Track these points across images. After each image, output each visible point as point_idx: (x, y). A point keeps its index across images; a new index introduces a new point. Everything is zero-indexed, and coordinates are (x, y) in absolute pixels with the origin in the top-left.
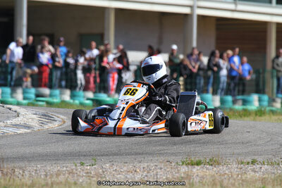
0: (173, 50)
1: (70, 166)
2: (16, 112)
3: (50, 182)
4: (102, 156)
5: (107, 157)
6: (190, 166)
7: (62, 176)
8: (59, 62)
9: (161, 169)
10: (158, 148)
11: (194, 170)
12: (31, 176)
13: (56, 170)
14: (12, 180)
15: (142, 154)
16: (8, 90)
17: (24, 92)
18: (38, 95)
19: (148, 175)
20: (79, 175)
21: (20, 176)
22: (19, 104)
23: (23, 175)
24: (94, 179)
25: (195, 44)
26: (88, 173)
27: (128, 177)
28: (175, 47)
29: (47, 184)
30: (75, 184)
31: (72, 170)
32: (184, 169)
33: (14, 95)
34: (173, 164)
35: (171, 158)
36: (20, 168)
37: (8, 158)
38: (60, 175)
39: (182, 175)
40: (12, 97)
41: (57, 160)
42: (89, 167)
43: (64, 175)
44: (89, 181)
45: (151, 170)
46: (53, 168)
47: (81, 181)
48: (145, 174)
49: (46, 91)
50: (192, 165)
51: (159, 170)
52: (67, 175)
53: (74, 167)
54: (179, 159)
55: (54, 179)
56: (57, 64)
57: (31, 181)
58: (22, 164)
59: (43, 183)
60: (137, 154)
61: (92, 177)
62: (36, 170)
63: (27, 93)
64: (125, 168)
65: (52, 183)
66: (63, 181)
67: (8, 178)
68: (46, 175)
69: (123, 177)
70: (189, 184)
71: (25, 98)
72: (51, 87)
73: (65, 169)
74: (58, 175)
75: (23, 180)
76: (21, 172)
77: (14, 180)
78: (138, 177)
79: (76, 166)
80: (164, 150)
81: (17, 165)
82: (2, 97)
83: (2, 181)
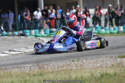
0: (110, 7)
1: (68, 62)
2: (42, 40)
3: (60, 70)
4: (82, 56)
5: (84, 57)
6: (121, 58)
8: (59, 16)
9: (109, 60)
10: (106, 51)
11: (124, 60)
12: (51, 68)
13: (62, 64)
15: (100, 54)
16: (37, 31)
17: (45, 31)
18: (51, 32)
19: (103, 64)
20: (72, 66)
21: (47, 68)
22: (43, 36)
24: (79, 67)
25: (118, 3)
26: (76, 65)
27: (94, 65)
28: (110, 5)
29: (59, 71)
30: (71, 70)
31: (70, 64)
32: (119, 60)
33: (40, 33)
34: (114, 58)
35: (113, 55)
36: (46, 65)
37: (41, 61)
39: (118, 62)
40: (39, 34)
41: (62, 60)
42: (76, 62)
43: (66, 66)
44: (77, 68)
45: (104, 61)
46: (60, 64)
47: (74, 68)
49: (54, 30)
50: (122, 57)
51: (108, 61)
52: (67, 66)
53: (70, 63)
54: (116, 55)
56: (58, 17)
57: (52, 70)
58: (47, 63)
59: (57, 70)
61: (79, 66)
62: (53, 65)
63: (46, 31)
64: (93, 61)
65: (61, 71)
66: (66, 69)
67: (41, 70)
68: (58, 67)
69: (92, 65)
70: (122, 66)
71: (45, 34)
72: (56, 28)
73: (66, 64)
74: (63, 67)
75: (48, 70)
76: (47, 66)
77: (44, 70)
78: (99, 65)
79: (71, 62)
80: (109, 52)
81: (45, 63)
82: (35, 34)
83: (39, 71)
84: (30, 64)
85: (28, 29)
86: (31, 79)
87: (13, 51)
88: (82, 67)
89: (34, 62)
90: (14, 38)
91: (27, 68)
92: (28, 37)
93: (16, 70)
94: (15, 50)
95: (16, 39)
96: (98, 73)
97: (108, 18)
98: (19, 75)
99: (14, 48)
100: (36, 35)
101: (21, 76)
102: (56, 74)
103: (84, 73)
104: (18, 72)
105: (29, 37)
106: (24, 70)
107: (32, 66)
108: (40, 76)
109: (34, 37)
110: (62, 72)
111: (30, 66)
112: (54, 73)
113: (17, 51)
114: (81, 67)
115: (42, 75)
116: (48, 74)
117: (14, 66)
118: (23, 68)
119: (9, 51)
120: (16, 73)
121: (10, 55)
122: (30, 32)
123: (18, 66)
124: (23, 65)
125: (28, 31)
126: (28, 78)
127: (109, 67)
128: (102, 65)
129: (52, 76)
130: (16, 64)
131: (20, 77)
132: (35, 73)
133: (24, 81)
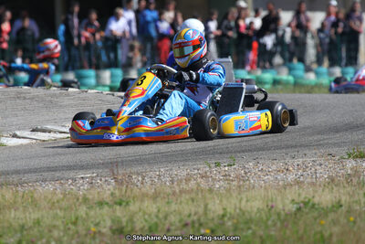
1: (204, 168)
3: (177, 191)
4: (243, 152)
5: (250, 153)
6: (359, 160)
7: (193, 182)
9: (321, 165)
10: (316, 137)
12: (153, 183)
13: (184, 173)
14: (129, 191)
15: (296, 146)
19: (304, 173)
20: (214, 180)
21: (139, 184)
23: (142, 183)
24: (235, 183)
26: (225, 175)
27: (279, 177)
29: (174, 193)
30: (211, 190)
31: (206, 173)
32: (350, 164)
34: (337, 158)
36: (138, 174)
37: (122, 162)
38: (190, 180)
39: (349, 172)
41: (186, 160)
42: (226, 168)
43: (195, 179)
44: (228, 186)
45: (307, 167)
46: (180, 171)
47: (218, 186)
48: (300, 172)
50: (361, 157)
51: (318, 167)
53: (207, 169)
54: (343, 151)
55: (184, 186)
57: (153, 191)
58: (140, 169)
59: (169, 191)
60: (287, 147)
61: (232, 181)
62: (159, 175)
64: (274, 167)
65: (180, 191)
66: (195, 187)
67: (124, 188)
68: (172, 181)
69: (272, 179)
70: (359, 184)
73: (196, 171)
74: (188, 180)
75: (143, 190)
76: (140, 179)
77: (132, 190)
78: (291, 177)
79: (210, 167)
80: (324, 139)
81: (134, 170)
82: (112, 82)
83: (117, 192)
84: (91, 171)
85: (90, 67)
86: (92, 213)
87: (44, 131)
88: (241, 183)
89: (104, 165)
90: (48, 92)
91: (81, 182)
92: (89, 91)
93: (50, 187)
94: (49, 127)
95: (54, 95)
96: (287, 202)
97: (327, 40)
98: (58, 201)
99: (48, 121)
100: (113, 85)
101: (64, 204)
102: (167, 200)
103: (247, 201)
104: (54, 193)
105: (93, 91)
106: (72, 187)
107: (97, 176)
108: (118, 207)
109: (106, 90)
110: (185, 197)
111: (92, 178)
112: (159, 199)
113: (55, 132)
114: (239, 182)
115: (124, 204)
116: (142, 201)
117: (45, 174)
118: (70, 181)
119: (33, 131)
120: (50, 196)
121: (34, 141)
122: (98, 77)
123: (58, 174)
124: (72, 174)
125: (91, 73)
126: (82, 211)
127: (320, 186)
128: (302, 179)
129: (154, 206)
130: (49, 169)
131: (61, 209)
132: (105, 196)
133: (73, 219)
